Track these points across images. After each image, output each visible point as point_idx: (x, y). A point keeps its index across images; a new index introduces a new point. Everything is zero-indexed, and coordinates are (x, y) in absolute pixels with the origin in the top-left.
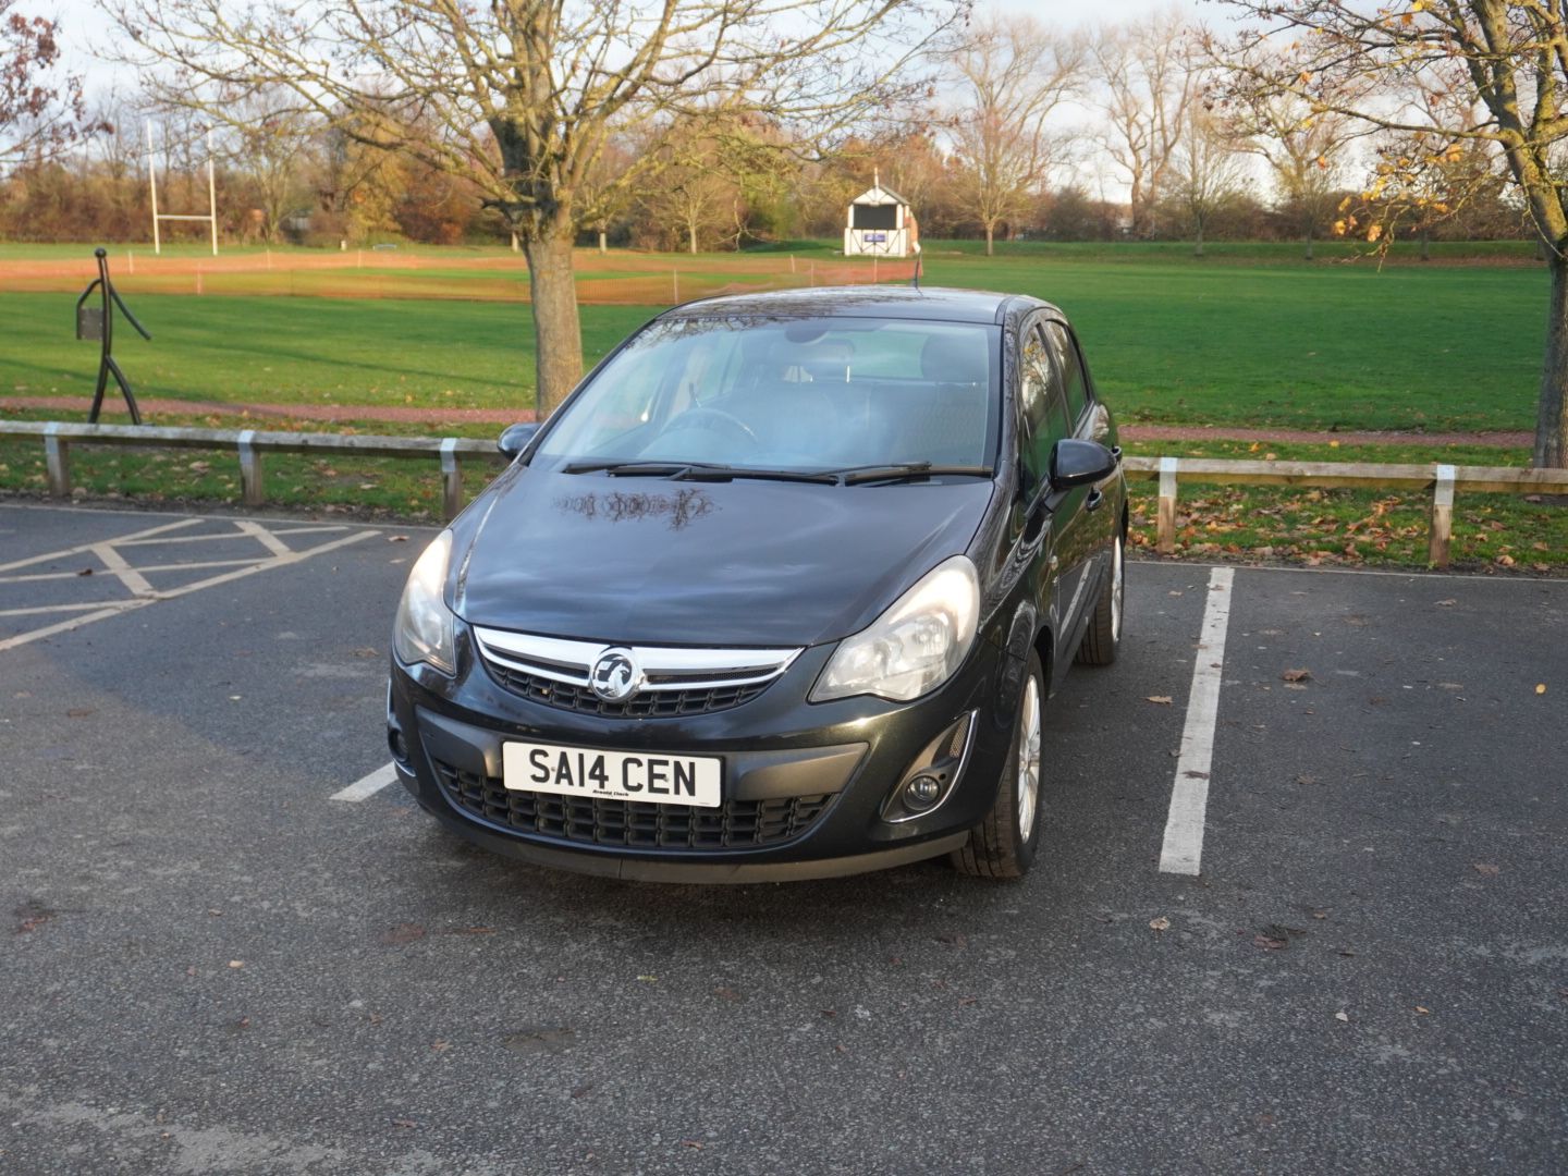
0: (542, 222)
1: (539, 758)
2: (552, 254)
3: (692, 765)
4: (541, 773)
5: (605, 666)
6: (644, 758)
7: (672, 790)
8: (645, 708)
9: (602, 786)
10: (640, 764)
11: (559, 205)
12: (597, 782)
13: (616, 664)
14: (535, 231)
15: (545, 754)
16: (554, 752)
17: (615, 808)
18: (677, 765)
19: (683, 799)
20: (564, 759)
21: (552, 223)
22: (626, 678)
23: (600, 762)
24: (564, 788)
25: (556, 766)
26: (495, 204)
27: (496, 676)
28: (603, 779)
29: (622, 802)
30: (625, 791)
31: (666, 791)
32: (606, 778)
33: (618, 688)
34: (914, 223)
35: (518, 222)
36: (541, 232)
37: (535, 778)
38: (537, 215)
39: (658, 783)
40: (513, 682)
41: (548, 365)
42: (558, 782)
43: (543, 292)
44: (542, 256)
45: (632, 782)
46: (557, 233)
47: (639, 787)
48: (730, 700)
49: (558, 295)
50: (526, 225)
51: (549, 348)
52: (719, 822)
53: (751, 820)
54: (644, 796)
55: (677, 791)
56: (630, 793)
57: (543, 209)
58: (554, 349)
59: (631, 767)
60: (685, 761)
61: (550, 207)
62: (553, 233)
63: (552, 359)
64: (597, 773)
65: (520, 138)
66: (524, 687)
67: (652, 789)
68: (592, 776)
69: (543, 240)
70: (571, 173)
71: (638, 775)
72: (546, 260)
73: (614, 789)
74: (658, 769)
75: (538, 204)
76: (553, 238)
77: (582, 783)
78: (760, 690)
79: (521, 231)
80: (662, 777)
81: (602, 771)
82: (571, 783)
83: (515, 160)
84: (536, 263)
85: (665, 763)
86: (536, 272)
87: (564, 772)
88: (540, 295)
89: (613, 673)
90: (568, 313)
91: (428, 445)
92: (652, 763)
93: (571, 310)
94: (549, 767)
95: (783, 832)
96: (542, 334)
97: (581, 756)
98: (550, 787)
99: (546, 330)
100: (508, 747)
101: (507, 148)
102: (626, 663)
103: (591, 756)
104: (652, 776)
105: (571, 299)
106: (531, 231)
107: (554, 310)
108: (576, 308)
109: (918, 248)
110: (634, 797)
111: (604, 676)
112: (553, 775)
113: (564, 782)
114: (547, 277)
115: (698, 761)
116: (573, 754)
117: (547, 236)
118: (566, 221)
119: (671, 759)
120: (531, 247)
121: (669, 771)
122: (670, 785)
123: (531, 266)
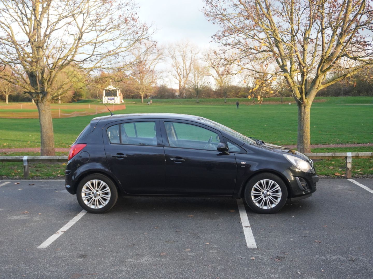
0: (42, 97)
2: (45, 106)
11: (47, 93)
14: (40, 100)
21: (45, 98)
26: (28, 93)
34: (122, 94)
35: (35, 97)
36: (42, 100)
38: (41, 96)
41: (44, 136)
43: (43, 116)
44: (42, 106)
46: (47, 100)
49: (47, 117)
50: (38, 98)
51: (44, 131)
57: (42, 94)
58: (46, 132)
61: (45, 94)
62: (45, 100)
63: (45, 134)
65: (35, 75)
69: (43, 102)
70: (51, 84)
72: (43, 108)
75: (41, 93)
76: (45, 101)
79: (36, 100)
83: (33, 81)
84: (40, 108)
86: (40, 111)
88: (42, 117)
90: (50, 122)
91: (19, 158)
93: (50, 120)
96: (42, 127)
99: (44, 126)
101: (31, 78)
105: (50, 118)
106: (39, 100)
107: (46, 121)
108: (52, 120)
109: (123, 101)
114: (44, 112)
117: (44, 101)
118: (49, 97)
120: (39, 104)
123: (39, 109)
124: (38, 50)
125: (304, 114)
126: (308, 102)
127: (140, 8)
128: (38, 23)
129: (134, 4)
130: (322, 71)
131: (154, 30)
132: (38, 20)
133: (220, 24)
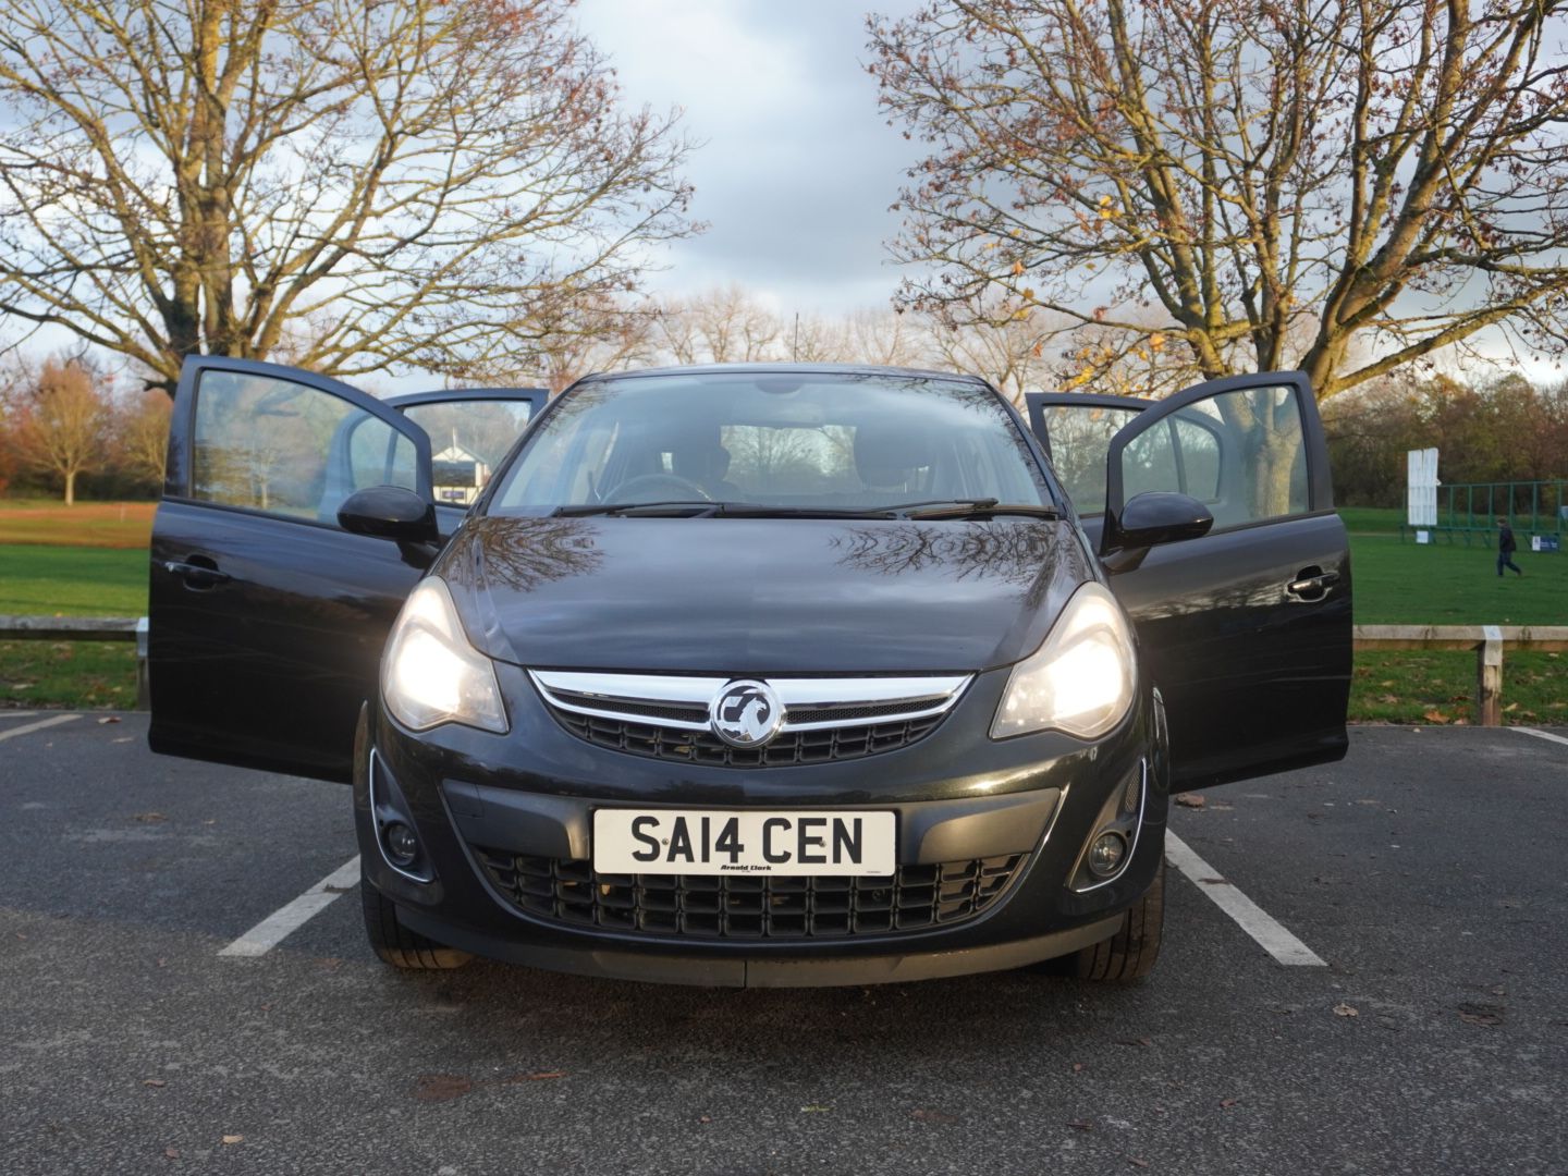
1: (645, 829)
3: (858, 823)
4: (647, 849)
5: (734, 701)
6: (793, 817)
7: (830, 858)
8: (789, 754)
9: (734, 859)
10: (787, 825)
12: (727, 855)
13: (748, 698)
15: (654, 822)
16: (667, 819)
17: (748, 889)
18: (838, 824)
19: (846, 868)
20: (681, 829)
22: (763, 716)
23: (732, 827)
24: (681, 867)
25: (669, 838)
26: (163, 386)
27: (571, 728)
28: (735, 849)
29: (760, 878)
30: (766, 863)
31: (822, 859)
32: (741, 848)
33: (750, 728)
37: (638, 856)
39: (811, 850)
40: (598, 733)
42: (671, 858)
45: (776, 851)
47: (786, 857)
48: (897, 738)
52: (886, 897)
53: (927, 893)
54: (792, 868)
55: (837, 859)
56: (773, 865)
59: (776, 830)
60: (848, 818)
64: (728, 842)
66: (616, 738)
67: (803, 858)
68: (721, 846)
71: (784, 840)
73: (752, 860)
74: (811, 831)
77: (706, 858)
78: (932, 726)
80: (817, 841)
81: (735, 839)
82: (690, 858)
83: (183, 338)
85: (822, 822)
87: (681, 844)
89: (745, 710)
92: (803, 823)
94: (660, 840)
95: (965, 907)
97: (706, 822)
98: (660, 867)
100: (602, 817)
101: (176, 328)
102: (761, 697)
103: (719, 820)
104: (804, 841)
110: (778, 870)
111: (733, 714)
112: (665, 850)
113: (681, 858)
115: (866, 817)
116: (693, 819)
119: (830, 816)
121: (827, 833)
122: (828, 851)
124: (207, 214)
125: (1267, 489)
126: (1283, 445)
127: (614, 73)
128: (212, 105)
129: (593, 59)
130: (1345, 320)
131: (674, 148)
132: (212, 97)
133: (932, 138)
